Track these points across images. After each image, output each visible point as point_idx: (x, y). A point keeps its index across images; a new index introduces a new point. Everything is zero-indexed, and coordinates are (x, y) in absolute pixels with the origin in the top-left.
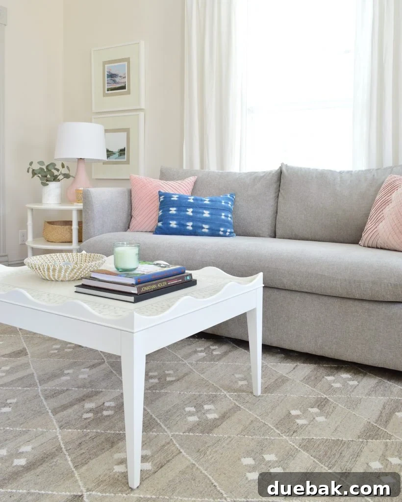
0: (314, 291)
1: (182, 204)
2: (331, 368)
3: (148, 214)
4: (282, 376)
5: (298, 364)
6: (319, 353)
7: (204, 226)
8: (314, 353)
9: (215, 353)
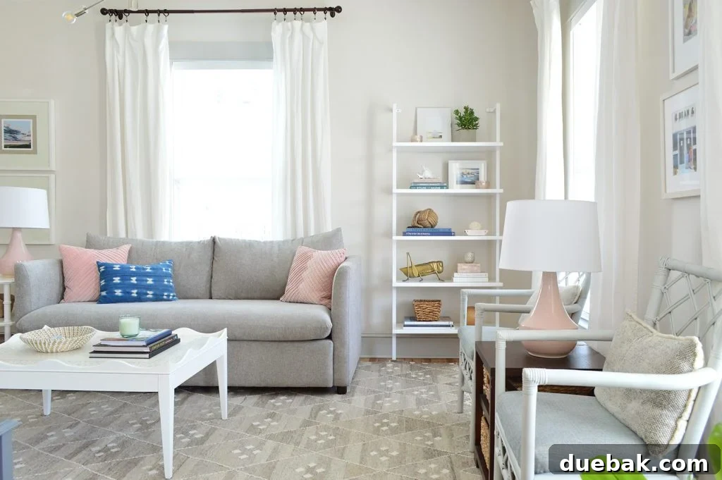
0: (259, 338)
1: (125, 274)
2: (271, 395)
3: (86, 283)
4: (238, 405)
5: (247, 396)
7: (148, 292)
8: (259, 386)
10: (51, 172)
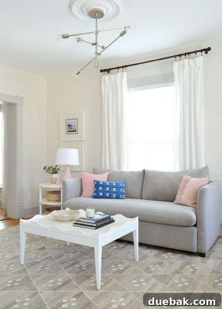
1: (104, 186)
2: (165, 251)
3: (89, 189)
4: (146, 254)
5: (152, 250)
6: (160, 245)
7: (114, 195)
8: (158, 246)
9: (120, 246)
10: (83, 141)
